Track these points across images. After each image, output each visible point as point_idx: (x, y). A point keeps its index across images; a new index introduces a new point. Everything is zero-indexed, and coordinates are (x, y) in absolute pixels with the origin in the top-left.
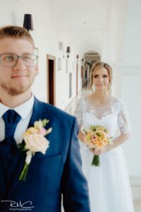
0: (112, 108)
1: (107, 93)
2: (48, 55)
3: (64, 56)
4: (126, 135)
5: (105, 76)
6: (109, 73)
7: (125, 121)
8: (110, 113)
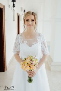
0: (38, 39)
1: (34, 31)
2: (17, 14)
3: (22, 14)
4: (46, 55)
5: (33, 20)
6: (35, 18)
7: (45, 47)
8: (37, 42)
